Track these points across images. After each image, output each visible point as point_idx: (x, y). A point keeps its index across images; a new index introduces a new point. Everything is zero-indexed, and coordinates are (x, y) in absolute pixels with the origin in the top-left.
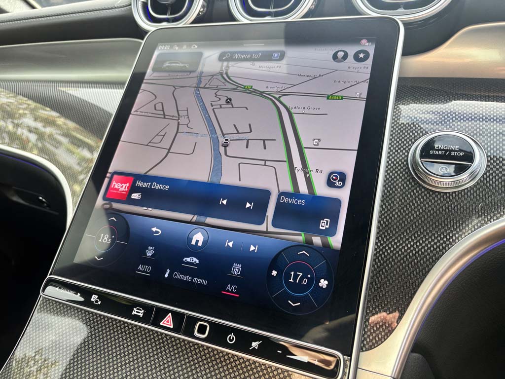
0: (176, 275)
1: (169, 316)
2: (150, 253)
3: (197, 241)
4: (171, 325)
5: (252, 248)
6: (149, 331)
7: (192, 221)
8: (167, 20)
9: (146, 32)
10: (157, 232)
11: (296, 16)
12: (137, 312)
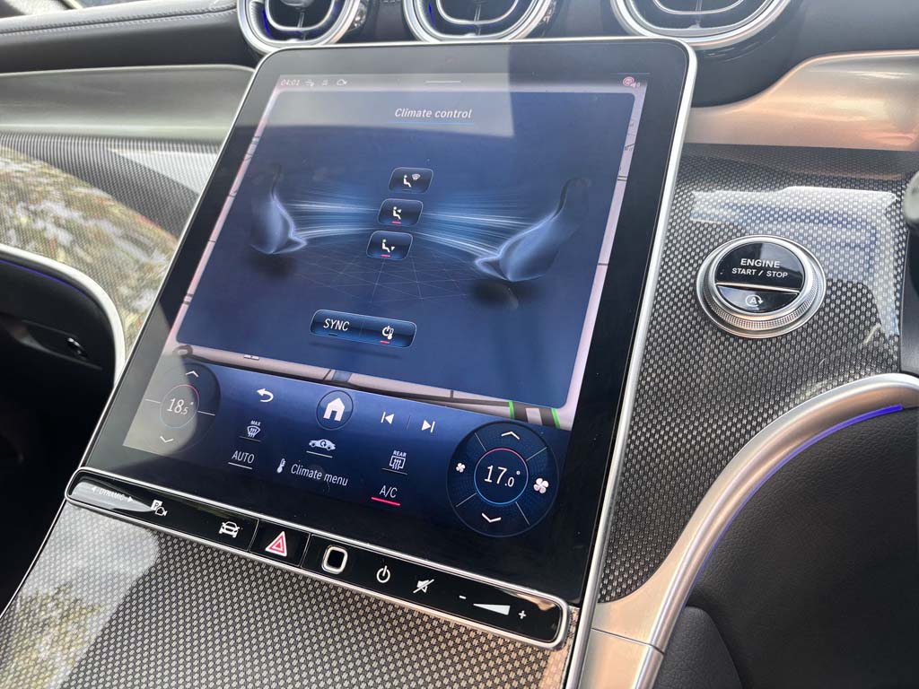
0: (295, 469)
1: (282, 537)
2: (254, 431)
3: (334, 413)
4: (283, 552)
5: (426, 426)
6: (247, 561)
7: (327, 379)
8: (298, 36)
9: (260, 55)
10: (269, 397)
11: (518, 34)
12: (227, 529)
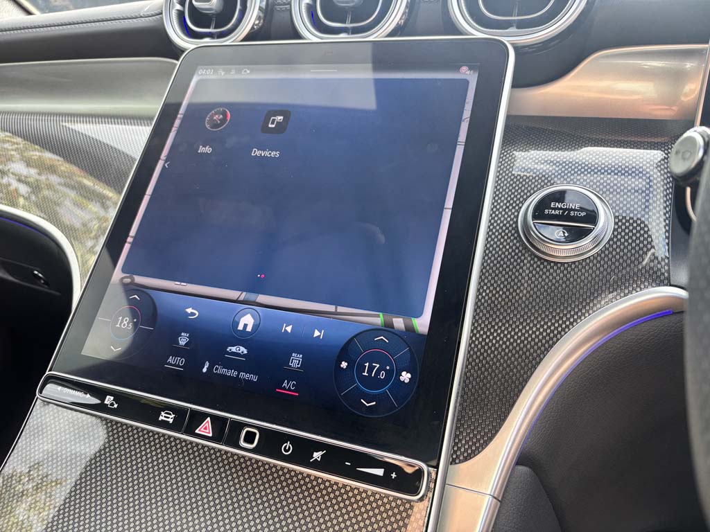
0: (217, 369)
1: (208, 422)
2: (183, 340)
3: (246, 326)
4: (209, 433)
5: (317, 333)
6: (181, 441)
7: (239, 299)
8: (211, 35)
9: (182, 51)
10: (195, 314)
11: (379, 34)
12: (165, 417)
